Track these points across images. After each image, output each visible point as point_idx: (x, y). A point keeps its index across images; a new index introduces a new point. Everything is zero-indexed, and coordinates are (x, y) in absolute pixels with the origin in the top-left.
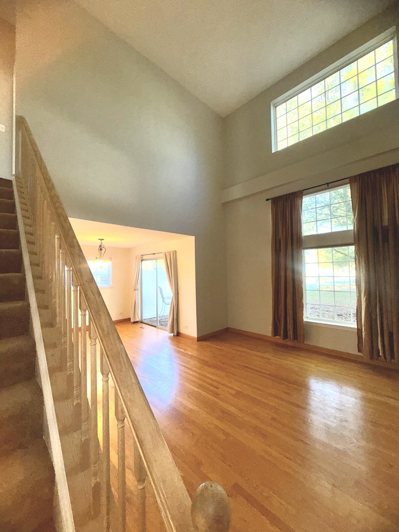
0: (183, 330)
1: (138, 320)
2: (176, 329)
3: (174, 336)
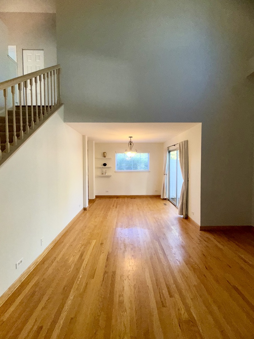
0: (190, 215)
1: (166, 198)
2: (185, 212)
3: (183, 218)
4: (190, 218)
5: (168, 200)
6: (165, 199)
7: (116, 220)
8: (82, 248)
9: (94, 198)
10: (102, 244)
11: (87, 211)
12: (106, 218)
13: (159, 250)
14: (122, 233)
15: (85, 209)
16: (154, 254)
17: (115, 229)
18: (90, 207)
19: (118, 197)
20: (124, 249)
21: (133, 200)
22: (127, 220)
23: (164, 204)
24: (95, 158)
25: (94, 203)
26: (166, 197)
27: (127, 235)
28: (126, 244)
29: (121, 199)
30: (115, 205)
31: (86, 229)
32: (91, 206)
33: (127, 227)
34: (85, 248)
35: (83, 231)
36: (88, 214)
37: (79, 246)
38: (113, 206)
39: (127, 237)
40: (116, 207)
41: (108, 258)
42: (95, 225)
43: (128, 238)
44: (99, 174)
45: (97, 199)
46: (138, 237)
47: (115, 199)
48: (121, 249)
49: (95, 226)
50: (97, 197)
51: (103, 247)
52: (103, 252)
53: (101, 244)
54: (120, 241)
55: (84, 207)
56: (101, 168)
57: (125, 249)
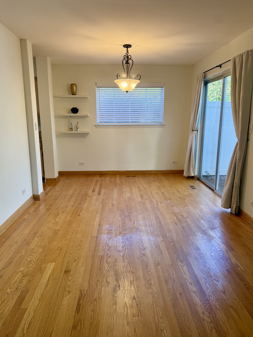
0: (247, 209)
1: (193, 175)
2: (235, 203)
3: (231, 213)
4: (245, 214)
5: (199, 179)
6: (192, 178)
7: (98, 219)
8: (25, 282)
9: (56, 175)
10: (67, 272)
11: (40, 202)
12: (79, 215)
13: (191, 284)
14: (110, 247)
15: (36, 198)
16: (180, 294)
17: (97, 237)
18: (46, 194)
19: (102, 174)
20: (115, 283)
21: (131, 179)
22: (120, 219)
23: (190, 187)
24: (54, 97)
25: (55, 185)
26: (194, 173)
27: (120, 251)
28: (120, 271)
29: (108, 179)
30: (97, 190)
31: (36, 238)
32: (49, 191)
33: (120, 233)
34: (29, 281)
35: (28, 244)
36: (41, 207)
37: (16, 277)
38: (93, 191)
39: (121, 254)
40: (99, 194)
41: (79, 305)
42: (55, 230)
43: (123, 257)
44: (64, 129)
45: (63, 179)
46: (144, 255)
47: (98, 178)
48: (108, 283)
49: (56, 233)
50: (61, 174)
51: (70, 278)
52: (69, 292)
53: (65, 272)
54: (106, 265)
55: (35, 194)
56: (66, 117)
57: (118, 282)
